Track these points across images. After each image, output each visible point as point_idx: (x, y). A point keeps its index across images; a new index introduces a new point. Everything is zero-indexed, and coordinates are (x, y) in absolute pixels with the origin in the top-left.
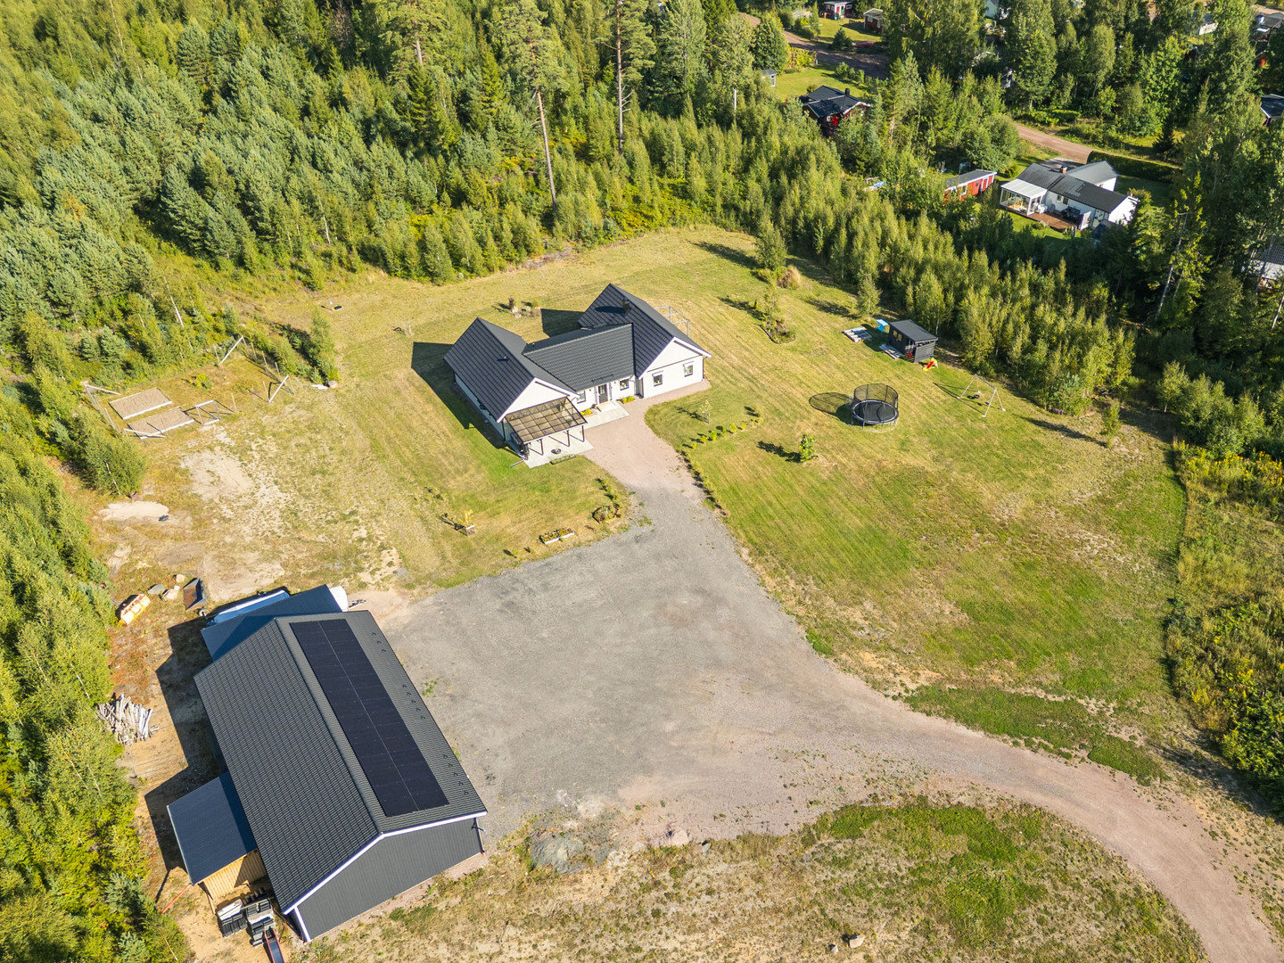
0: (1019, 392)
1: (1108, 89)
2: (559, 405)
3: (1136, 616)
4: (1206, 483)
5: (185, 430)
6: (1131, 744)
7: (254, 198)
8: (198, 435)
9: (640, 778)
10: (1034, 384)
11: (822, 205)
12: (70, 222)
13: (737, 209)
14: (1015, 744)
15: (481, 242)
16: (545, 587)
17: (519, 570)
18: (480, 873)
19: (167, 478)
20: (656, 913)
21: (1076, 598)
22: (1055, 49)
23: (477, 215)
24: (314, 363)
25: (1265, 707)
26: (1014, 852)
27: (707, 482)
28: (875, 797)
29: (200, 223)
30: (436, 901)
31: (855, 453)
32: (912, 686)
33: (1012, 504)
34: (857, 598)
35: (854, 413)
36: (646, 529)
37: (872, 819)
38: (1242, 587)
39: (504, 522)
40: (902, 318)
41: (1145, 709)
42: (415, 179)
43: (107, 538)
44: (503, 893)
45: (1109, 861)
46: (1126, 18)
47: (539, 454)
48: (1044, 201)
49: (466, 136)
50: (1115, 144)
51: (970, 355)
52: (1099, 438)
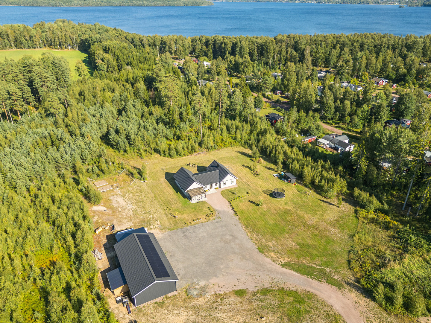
0: (317, 193)
1: (348, 116)
2: (200, 189)
3: (342, 249)
4: (364, 218)
5: (111, 190)
6: (337, 280)
7: (130, 136)
8: (114, 192)
10: (321, 191)
11: (269, 143)
12: (87, 141)
13: (248, 143)
14: (308, 277)
15: (183, 149)
16: (194, 232)
17: (188, 227)
19: (106, 201)
20: (216, 308)
21: (327, 244)
22: (334, 106)
23: (183, 142)
24: (142, 176)
25: (372, 273)
26: (305, 302)
27: (235, 209)
28: (271, 287)
29: (117, 141)
31: (273, 205)
32: (283, 262)
33: (312, 220)
34: (271, 240)
35: (274, 195)
36: (219, 220)
37: (270, 291)
38: (370, 244)
39: (185, 216)
40: (288, 172)
41: (342, 272)
42: (168, 133)
43: (92, 214)
45: (328, 306)
46: (354, 99)
47: (194, 201)
48: (329, 144)
49: (181, 123)
51: (305, 182)
52: (337, 205)
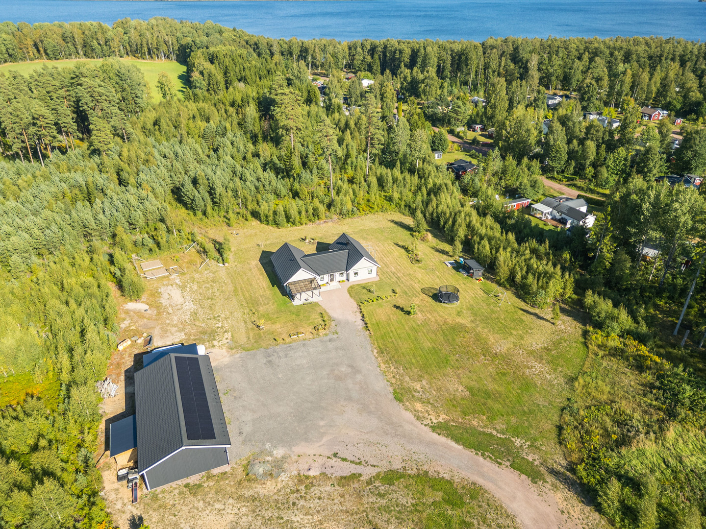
0: (518, 296)
1: (591, 168)
2: (311, 281)
3: (550, 404)
4: (599, 346)
5: (164, 277)
6: (532, 463)
7: (214, 190)
8: (169, 279)
9: (303, 443)
10: (526, 293)
11: (445, 207)
12: (143, 193)
13: (410, 207)
14: (477, 454)
15: (300, 213)
16: (286, 356)
17: (277, 347)
18: (225, 473)
19: (152, 295)
20: (294, 504)
21: (522, 392)
22: (567, 149)
23: (301, 202)
24: (221, 255)
25: (601, 454)
26: (463, 504)
27: (366, 319)
28: (405, 468)
29: (192, 197)
30: (204, 482)
31: (436, 314)
32: (435, 421)
33: (502, 345)
34: (420, 379)
35: (438, 297)
36: (335, 336)
37: (400, 478)
38: (605, 397)
39: (277, 327)
40: (472, 258)
41: (544, 448)
42: (280, 186)
43: (123, 316)
44: (232, 483)
45: (508, 516)
46: (603, 138)
47: (297, 302)
48: (551, 214)
49: (304, 171)
50: (592, 191)
51: (498, 278)
52: (552, 321)
